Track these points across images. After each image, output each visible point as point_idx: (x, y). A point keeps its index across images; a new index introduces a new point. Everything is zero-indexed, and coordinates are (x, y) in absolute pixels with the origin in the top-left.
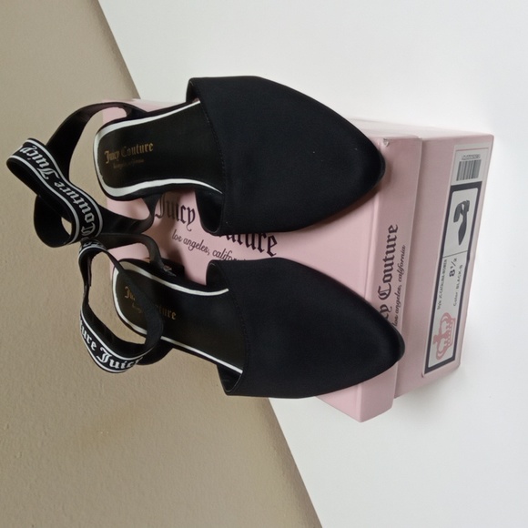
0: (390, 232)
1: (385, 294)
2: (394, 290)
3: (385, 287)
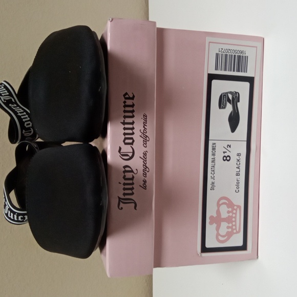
0: (126, 98)
1: (127, 155)
2: (139, 153)
3: (127, 149)
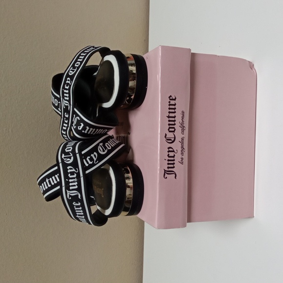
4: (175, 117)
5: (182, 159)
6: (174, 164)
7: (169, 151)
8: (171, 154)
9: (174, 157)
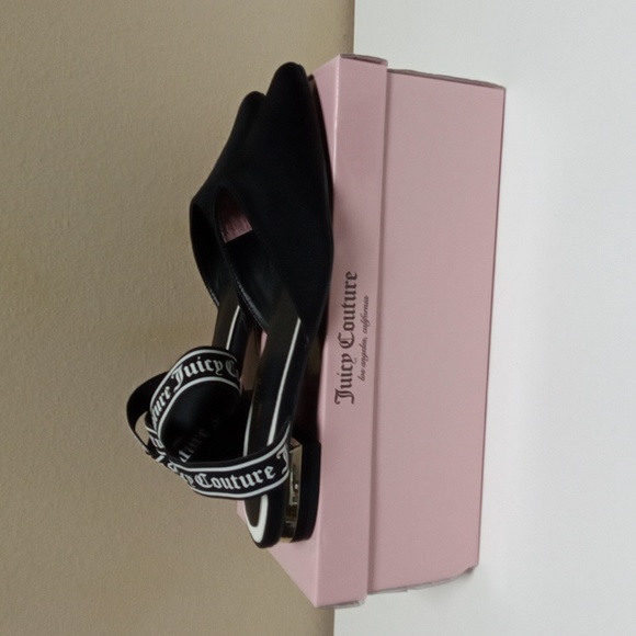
4: (353, 306)
5: (363, 372)
6: (350, 380)
7: (344, 361)
8: (347, 365)
9: (350, 369)
